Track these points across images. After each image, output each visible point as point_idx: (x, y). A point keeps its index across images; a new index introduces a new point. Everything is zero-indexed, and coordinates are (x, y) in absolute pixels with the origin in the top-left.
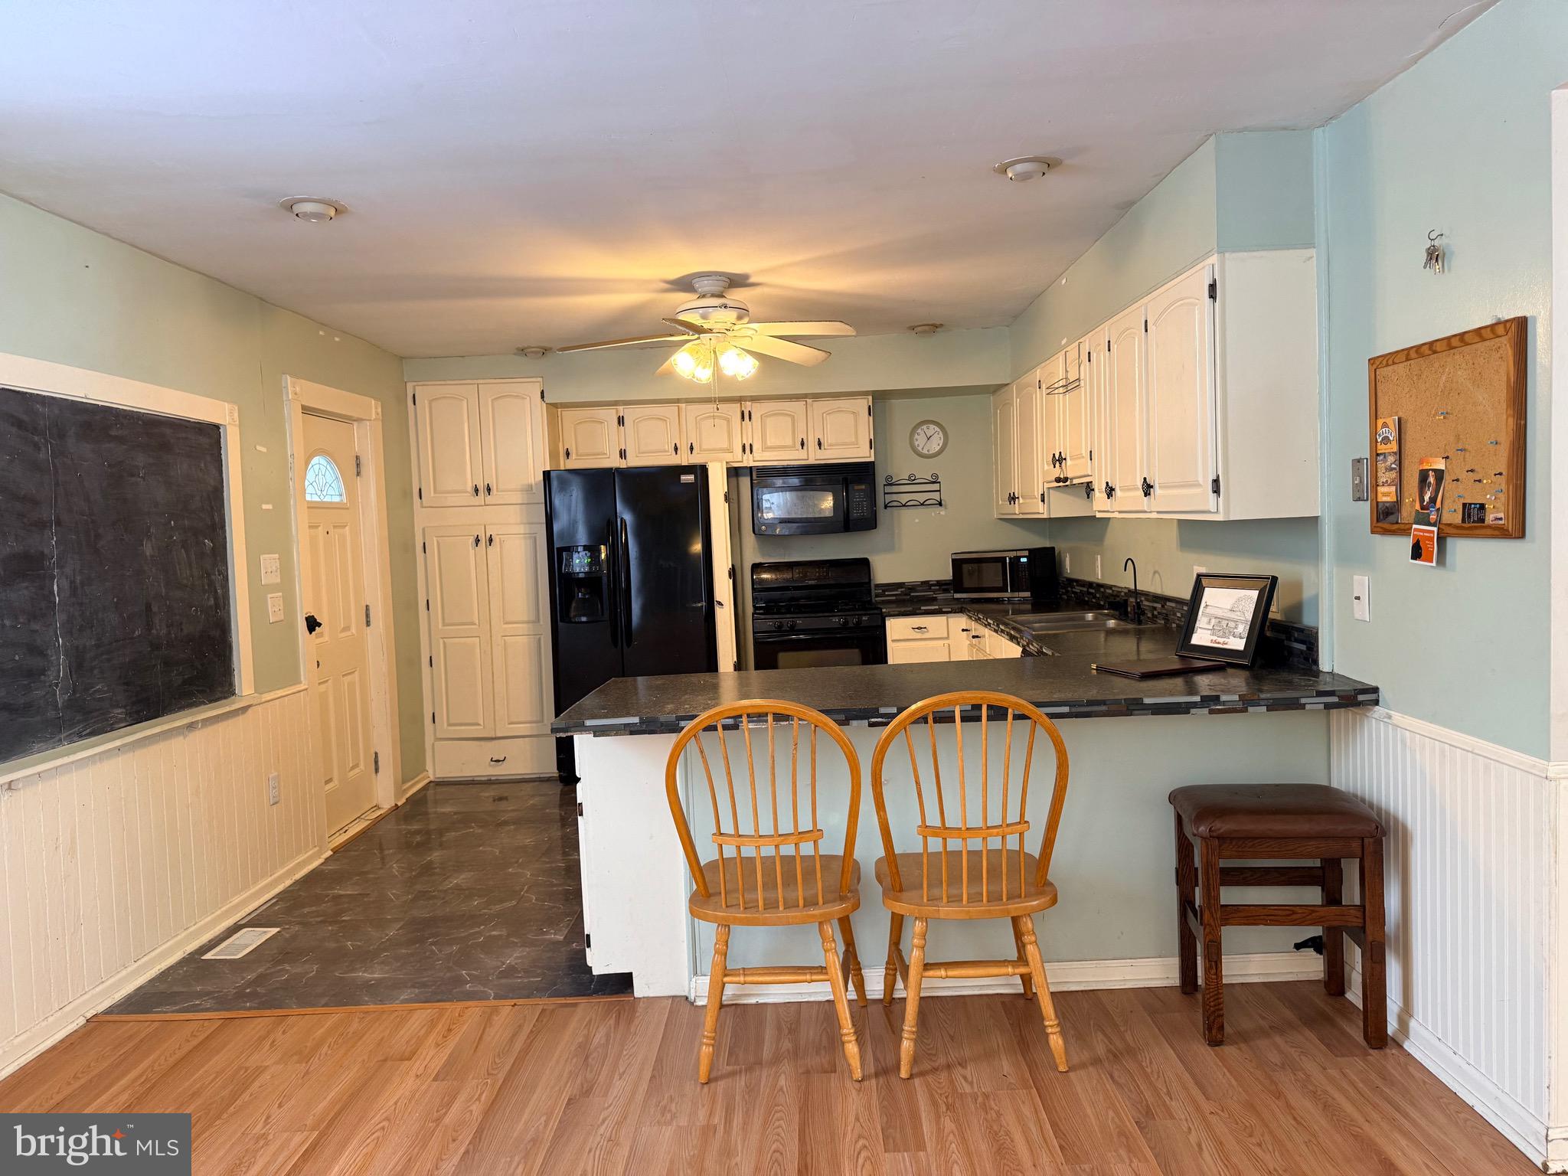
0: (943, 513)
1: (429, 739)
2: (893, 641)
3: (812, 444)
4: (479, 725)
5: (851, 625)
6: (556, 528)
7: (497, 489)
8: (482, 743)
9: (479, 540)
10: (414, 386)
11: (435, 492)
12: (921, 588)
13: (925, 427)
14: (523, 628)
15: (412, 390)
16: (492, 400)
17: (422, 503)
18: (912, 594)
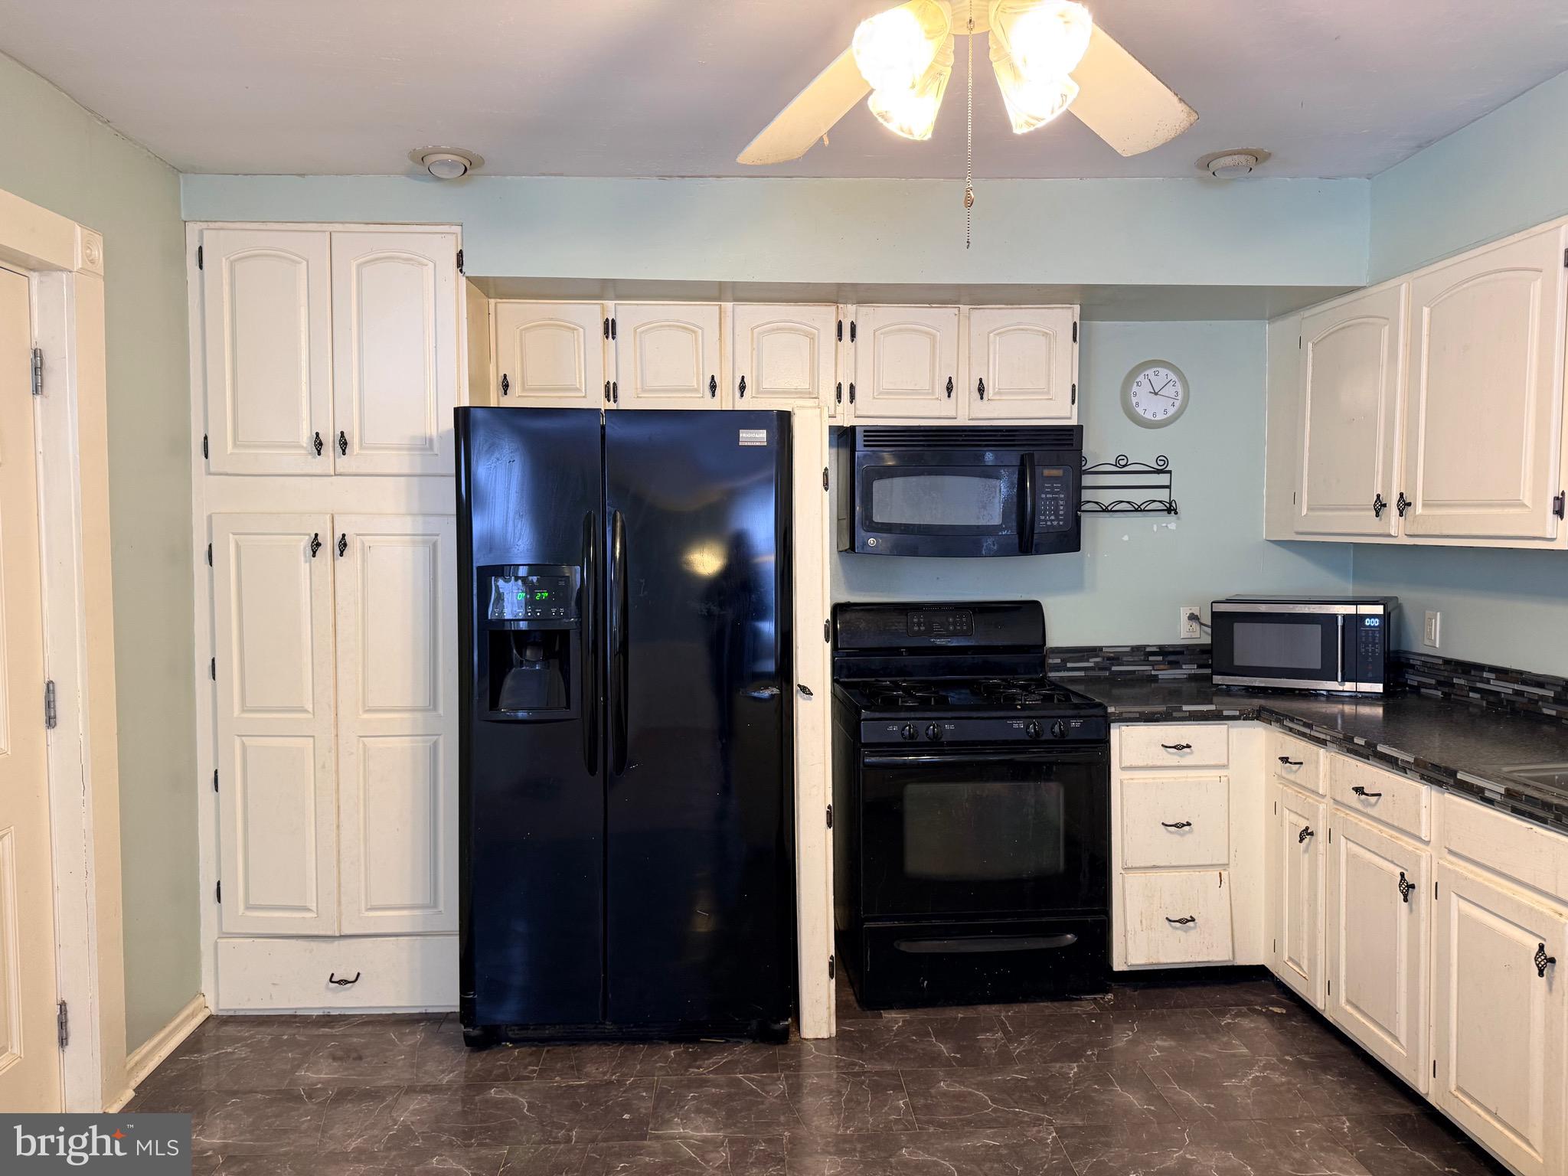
0: (1172, 526)
1: (208, 934)
2: (1124, 769)
3: (965, 388)
4: (309, 910)
5: (1047, 736)
6: (478, 526)
7: (361, 440)
8: (313, 945)
9: (318, 545)
10: (201, 232)
11: (235, 445)
12: (1130, 659)
13: (1150, 372)
14: (403, 721)
15: (196, 239)
16: (359, 266)
17: (208, 466)
18: (1114, 668)
